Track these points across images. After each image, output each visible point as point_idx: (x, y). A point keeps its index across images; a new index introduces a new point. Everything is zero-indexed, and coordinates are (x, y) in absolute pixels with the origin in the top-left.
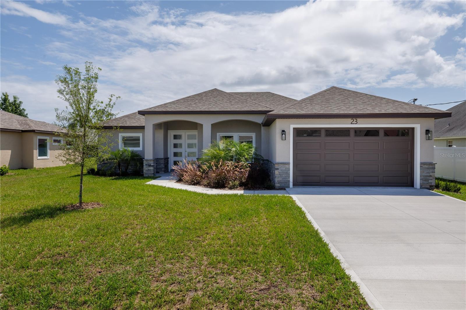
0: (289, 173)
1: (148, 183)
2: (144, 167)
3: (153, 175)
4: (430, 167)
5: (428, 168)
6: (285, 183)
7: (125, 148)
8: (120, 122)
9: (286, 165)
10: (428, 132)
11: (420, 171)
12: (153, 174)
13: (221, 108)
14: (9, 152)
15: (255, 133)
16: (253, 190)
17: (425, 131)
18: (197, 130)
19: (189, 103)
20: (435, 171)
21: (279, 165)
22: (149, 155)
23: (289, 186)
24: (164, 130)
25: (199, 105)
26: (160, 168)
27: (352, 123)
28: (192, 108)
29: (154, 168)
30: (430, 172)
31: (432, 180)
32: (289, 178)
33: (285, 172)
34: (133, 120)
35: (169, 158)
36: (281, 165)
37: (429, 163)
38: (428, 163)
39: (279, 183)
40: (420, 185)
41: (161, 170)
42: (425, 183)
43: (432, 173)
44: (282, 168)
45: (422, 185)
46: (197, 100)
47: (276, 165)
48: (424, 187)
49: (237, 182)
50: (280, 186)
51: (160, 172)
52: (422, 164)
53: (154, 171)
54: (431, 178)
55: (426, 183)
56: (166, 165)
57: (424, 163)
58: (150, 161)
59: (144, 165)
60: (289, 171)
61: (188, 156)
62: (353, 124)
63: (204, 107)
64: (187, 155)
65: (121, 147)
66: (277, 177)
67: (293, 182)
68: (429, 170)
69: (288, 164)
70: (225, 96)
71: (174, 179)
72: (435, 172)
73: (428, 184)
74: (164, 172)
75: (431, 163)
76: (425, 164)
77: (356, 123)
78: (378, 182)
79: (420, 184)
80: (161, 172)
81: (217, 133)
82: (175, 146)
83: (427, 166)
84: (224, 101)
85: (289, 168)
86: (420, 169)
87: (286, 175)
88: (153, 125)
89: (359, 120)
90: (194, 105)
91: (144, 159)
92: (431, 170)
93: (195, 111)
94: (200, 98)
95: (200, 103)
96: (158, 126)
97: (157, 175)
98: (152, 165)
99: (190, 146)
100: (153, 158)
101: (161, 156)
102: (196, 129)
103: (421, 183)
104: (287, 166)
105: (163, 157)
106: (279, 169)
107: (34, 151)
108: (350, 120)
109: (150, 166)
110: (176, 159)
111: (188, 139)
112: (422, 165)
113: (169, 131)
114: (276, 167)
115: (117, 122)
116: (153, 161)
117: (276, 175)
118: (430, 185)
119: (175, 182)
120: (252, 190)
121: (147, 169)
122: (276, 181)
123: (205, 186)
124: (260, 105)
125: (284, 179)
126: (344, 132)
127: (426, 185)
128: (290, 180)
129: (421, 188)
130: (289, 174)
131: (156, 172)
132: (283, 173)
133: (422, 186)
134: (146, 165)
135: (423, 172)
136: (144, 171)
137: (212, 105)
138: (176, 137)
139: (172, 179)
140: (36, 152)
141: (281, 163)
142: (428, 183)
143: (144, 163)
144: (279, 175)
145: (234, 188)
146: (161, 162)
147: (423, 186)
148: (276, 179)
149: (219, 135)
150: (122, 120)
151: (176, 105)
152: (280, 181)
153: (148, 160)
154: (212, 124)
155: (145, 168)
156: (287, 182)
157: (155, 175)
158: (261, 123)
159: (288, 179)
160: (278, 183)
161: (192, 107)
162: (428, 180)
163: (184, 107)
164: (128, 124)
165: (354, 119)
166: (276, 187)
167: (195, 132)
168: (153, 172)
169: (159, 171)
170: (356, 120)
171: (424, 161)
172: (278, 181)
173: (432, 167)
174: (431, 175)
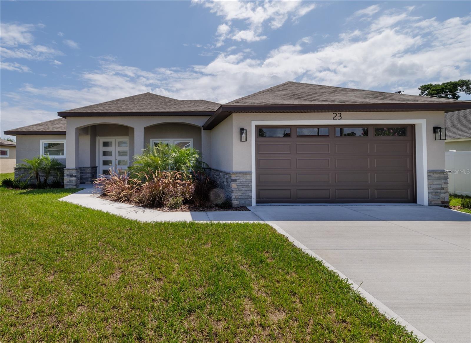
0: (251, 185)
1: (61, 199)
2: (65, 177)
3: (75, 187)
4: (442, 176)
5: (439, 178)
6: (245, 200)
7: (45, 156)
8: (42, 128)
9: (247, 175)
10: (436, 130)
11: (428, 182)
12: (76, 185)
13: (155, 109)
15: (193, 139)
16: (204, 211)
17: (433, 129)
18: (128, 137)
19: (119, 105)
20: (448, 181)
21: (237, 175)
22: (71, 164)
23: (251, 204)
24: (91, 136)
25: (130, 107)
26: (86, 178)
27: (334, 118)
28: (121, 110)
29: (77, 179)
30: (441, 183)
31: (444, 193)
32: (251, 193)
33: (246, 184)
34: (57, 125)
35: (97, 167)
36: (240, 175)
38: (439, 172)
39: (237, 199)
40: (428, 201)
41: (88, 180)
42: (435, 198)
43: (444, 184)
44: (241, 179)
45: (430, 200)
46: (128, 102)
47: (233, 176)
48: (434, 204)
49: (180, 199)
50: (238, 203)
51: (86, 183)
52: (430, 172)
53: (77, 181)
54: (443, 191)
56: (94, 175)
57: (433, 171)
58: (72, 170)
59: (65, 175)
60: (251, 183)
61: (119, 164)
62: (337, 119)
63: (136, 109)
64: (117, 163)
65: (41, 154)
66: (234, 192)
67: (256, 198)
68: (440, 181)
69: (250, 173)
70: (160, 98)
71: (98, 193)
72: (448, 183)
73: (439, 200)
74: (91, 183)
75: (442, 171)
76: (435, 172)
77: (340, 118)
78: (368, 196)
80: (88, 182)
81: (151, 139)
82: (105, 154)
83: (437, 176)
84: (158, 103)
85: (251, 179)
86: (428, 179)
87: (246, 189)
88: (76, 128)
89: (344, 114)
90: (124, 107)
91: (65, 168)
92: (443, 181)
93: (124, 112)
94: (131, 100)
95: (131, 105)
96: (83, 131)
97: (81, 186)
98: (74, 175)
99: (121, 154)
100: (76, 167)
101: (88, 164)
102: (127, 135)
104: (248, 177)
105: (89, 166)
106: (237, 180)
108: (331, 115)
109: (72, 176)
110: (106, 168)
111: (118, 146)
112: (431, 174)
113: (98, 138)
114: (233, 178)
115: (39, 127)
116: (75, 170)
117: (233, 189)
118: (441, 201)
119: (98, 196)
120: (202, 211)
121: (68, 180)
122: (233, 197)
123: (135, 203)
124: (199, 106)
125: (244, 195)
127: (437, 201)
128: (252, 196)
129: (430, 204)
130: (251, 187)
131: (80, 182)
132: (243, 186)
133: (431, 202)
134: (67, 175)
135: (432, 183)
136: (65, 182)
137: (145, 106)
138: (105, 144)
139: (96, 193)
141: (240, 173)
142: (438, 198)
143: (65, 173)
144: (238, 188)
145: (176, 208)
146: (87, 172)
147: (433, 202)
148: (233, 194)
149: (152, 141)
150: (45, 125)
151: (104, 107)
152: (238, 197)
153: (70, 170)
154: (144, 128)
155: (66, 179)
156: (248, 199)
157: (79, 187)
158: (201, 126)
160: (235, 199)
161: (122, 108)
162: (439, 194)
163: (112, 109)
164: (51, 129)
165: (337, 113)
166: (233, 206)
167: (126, 139)
168: (75, 184)
169: (84, 181)
170: (339, 115)
171: (432, 168)
172: (236, 196)
173: (444, 176)
174: (443, 187)
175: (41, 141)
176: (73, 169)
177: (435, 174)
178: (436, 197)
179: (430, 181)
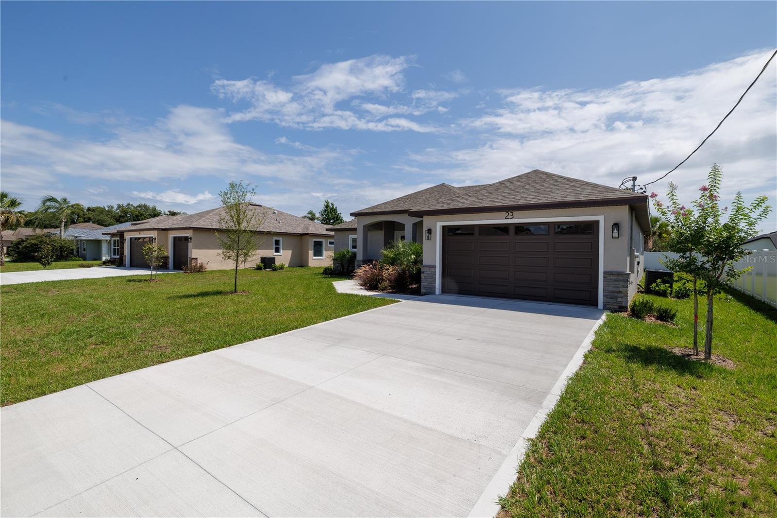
0: (435, 277)
4: (620, 278)
5: (616, 280)
6: (432, 289)
7: (351, 248)
14: (290, 252)
20: (628, 284)
21: (425, 268)
23: (436, 294)
27: (506, 217)
30: (618, 286)
31: (622, 297)
33: (432, 276)
36: (427, 268)
37: (616, 272)
40: (603, 305)
42: (610, 302)
43: (623, 287)
45: (606, 304)
47: (422, 268)
48: (610, 308)
50: (425, 290)
52: (605, 273)
54: (621, 295)
55: (612, 302)
57: (611, 272)
59: (356, 265)
60: (435, 275)
62: (509, 218)
66: (423, 282)
67: (442, 288)
68: (617, 283)
69: (434, 267)
73: (615, 304)
75: (622, 272)
77: (512, 217)
78: (547, 295)
79: (603, 302)
83: (614, 278)
85: (435, 272)
86: (604, 281)
87: (431, 280)
88: (364, 226)
89: (515, 213)
92: (622, 284)
100: (363, 259)
103: (605, 301)
104: (434, 269)
106: (426, 272)
107: (309, 251)
108: (504, 214)
112: (607, 276)
117: (422, 280)
118: (619, 306)
125: (430, 285)
126: (503, 229)
127: (612, 305)
128: (436, 286)
129: (605, 308)
132: (429, 278)
135: (607, 285)
140: (311, 253)
141: (427, 266)
142: (615, 301)
144: (426, 279)
145: (382, 291)
147: (608, 306)
148: (422, 284)
152: (426, 285)
153: (359, 261)
154: (413, 224)
159: (434, 284)
160: (424, 287)
162: (616, 298)
165: (509, 212)
166: (422, 293)
170: (512, 214)
171: (609, 269)
172: (424, 285)
173: (623, 278)
174: (620, 290)
175: (350, 236)
176: (361, 261)
177: (611, 275)
178: (612, 301)
179: (605, 283)
